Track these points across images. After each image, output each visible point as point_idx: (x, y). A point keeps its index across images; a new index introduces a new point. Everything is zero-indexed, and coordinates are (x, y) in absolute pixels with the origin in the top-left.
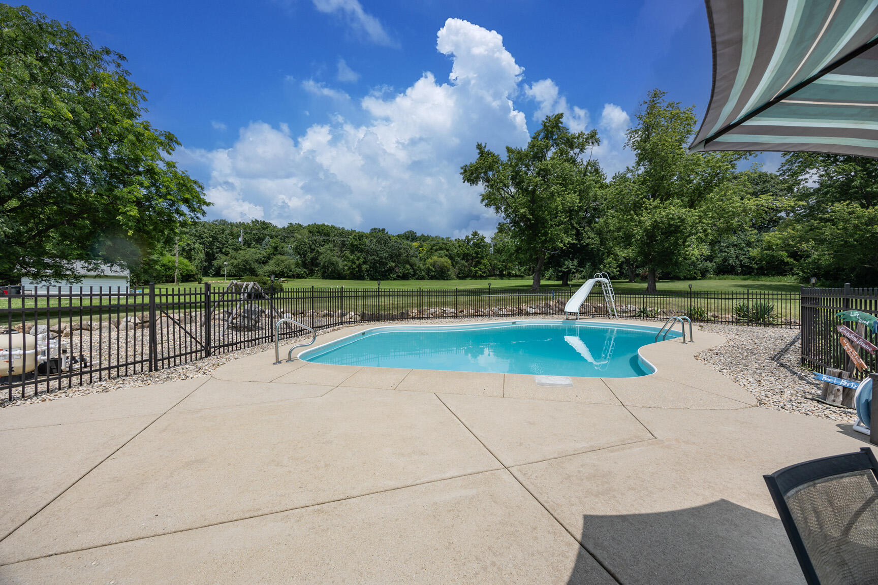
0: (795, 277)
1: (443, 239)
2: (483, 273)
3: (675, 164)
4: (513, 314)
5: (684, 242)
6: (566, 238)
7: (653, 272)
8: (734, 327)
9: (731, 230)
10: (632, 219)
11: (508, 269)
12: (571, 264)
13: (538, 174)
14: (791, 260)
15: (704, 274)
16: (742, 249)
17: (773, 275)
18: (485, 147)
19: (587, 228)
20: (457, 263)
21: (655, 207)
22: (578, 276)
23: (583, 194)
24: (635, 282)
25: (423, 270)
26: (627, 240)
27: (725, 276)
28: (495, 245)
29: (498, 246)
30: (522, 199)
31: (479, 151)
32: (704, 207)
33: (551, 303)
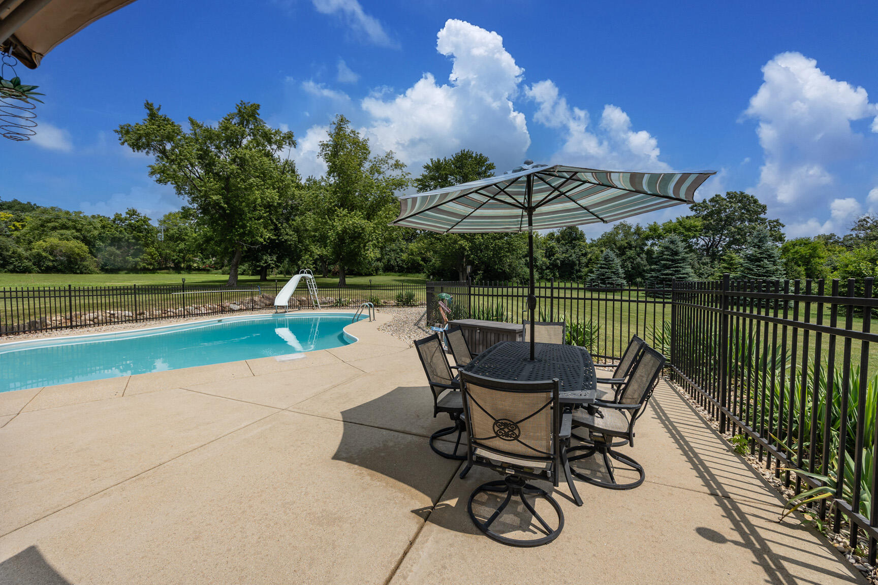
0: (425, 274)
1: (67, 213)
2: (148, 264)
3: (357, 183)
4: (214, 312)
5: (365, 246)
6: (266, 234)
7: (343, 269)
8: (396, 309)
9: (392, 240)
10: (326, 223)
11: (187, 261)
12: (270, 259)
13: (234, 160)
14: (422, 263)
15: (376, 271)
16: (398, 253)
17: (414, 273)
18: (159, 109)
19: (285, 225)
20: (99, 250)
21: (344, 215)
22: (276, 271)
23: (282, 191)
24: (328, 277)
25: (27, 258)
26: (322, 240)
27: (389, 273)
28: (167, 230)
29: (172, 232)
30: (214, 184)
31: (148, 111)
32: (376, 221)
33: (256, 298)
